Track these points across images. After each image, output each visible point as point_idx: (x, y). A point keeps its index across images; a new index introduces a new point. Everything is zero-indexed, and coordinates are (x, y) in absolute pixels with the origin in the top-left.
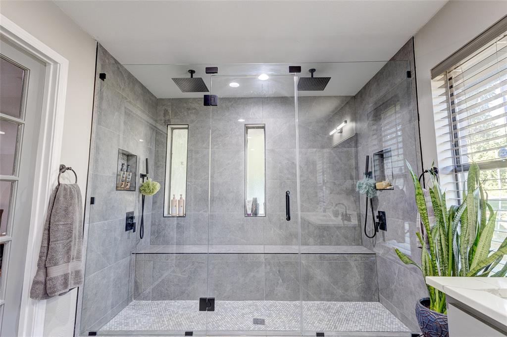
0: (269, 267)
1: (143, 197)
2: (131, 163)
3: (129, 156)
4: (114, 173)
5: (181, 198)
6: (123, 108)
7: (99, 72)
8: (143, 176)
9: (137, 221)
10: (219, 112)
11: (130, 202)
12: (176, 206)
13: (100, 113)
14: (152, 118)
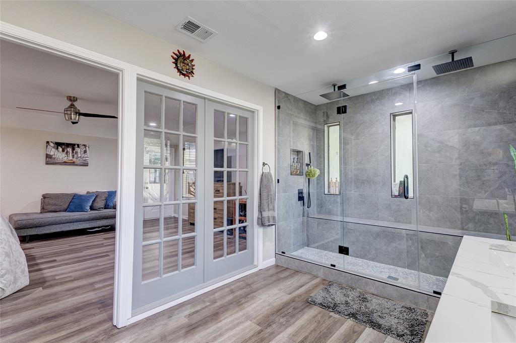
0: (410, 242)
1: (309, 179)
2: (299, 156)
3: (298, 152)
4: (289, 165)
5: (336, 181)
6: (292, 123)
7: (277, 105)
8: (308, 165)
9: (305, 195)
10: (365, 107)
11: (300, 183)
12: (333, 187)
13: (279, 129)
14: (312, 122)
